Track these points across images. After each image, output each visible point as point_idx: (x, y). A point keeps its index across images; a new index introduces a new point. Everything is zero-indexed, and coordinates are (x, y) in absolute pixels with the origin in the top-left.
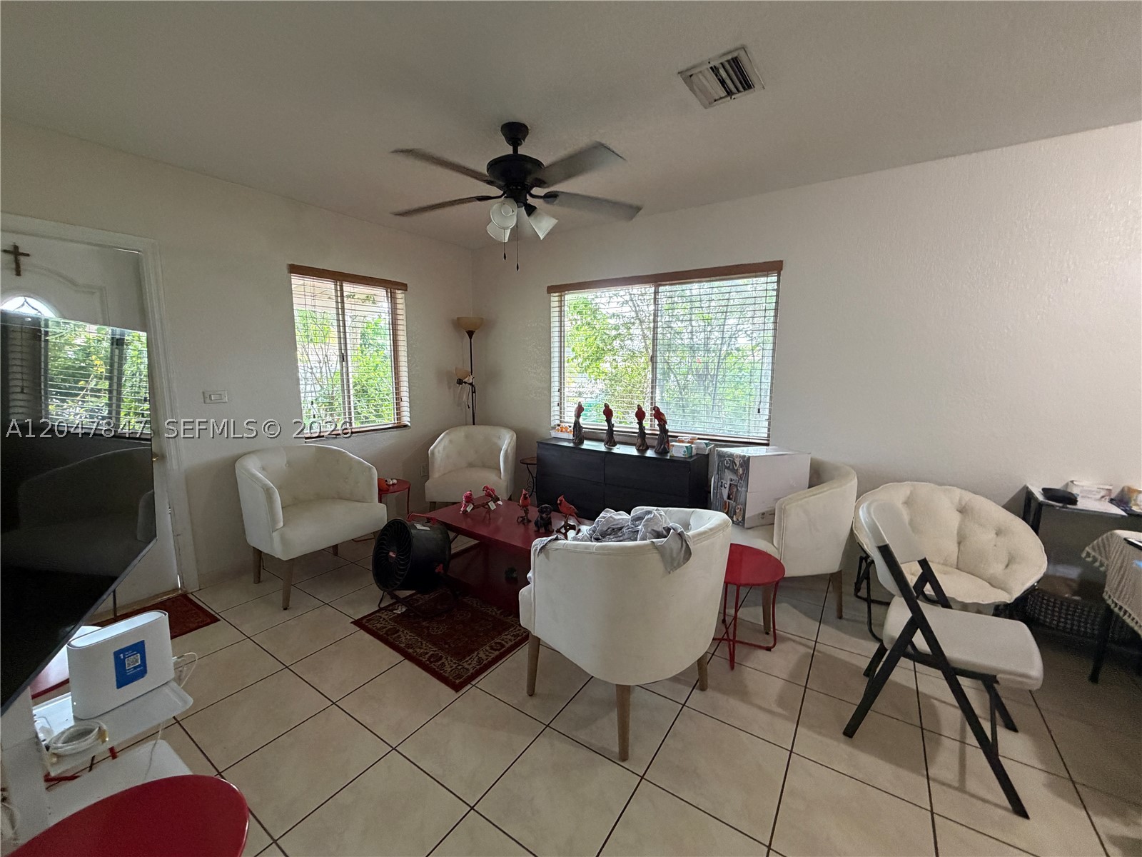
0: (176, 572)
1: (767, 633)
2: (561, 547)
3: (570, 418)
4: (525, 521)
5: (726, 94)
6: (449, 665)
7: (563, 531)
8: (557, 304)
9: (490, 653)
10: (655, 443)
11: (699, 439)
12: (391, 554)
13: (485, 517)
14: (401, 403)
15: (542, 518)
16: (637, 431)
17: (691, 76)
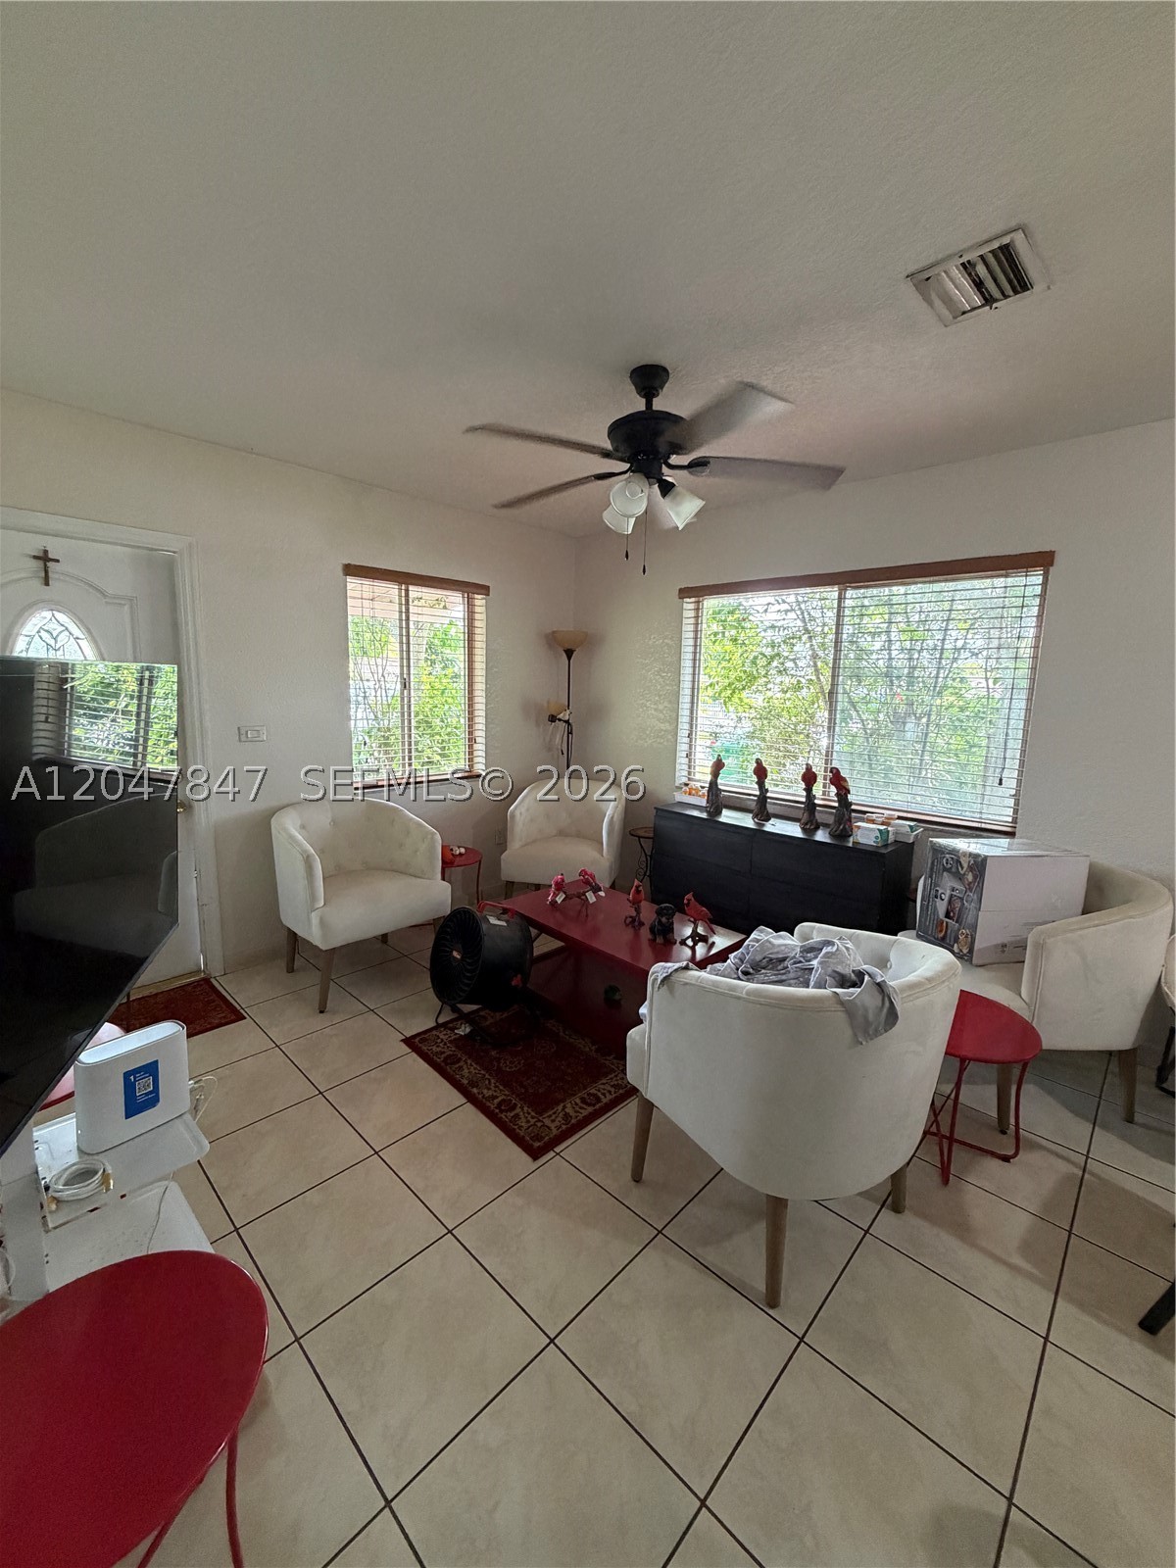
0: (199, 948)
1: (1004, 1132)
2: (693, 982)
3: (703, 776)
4: (636, 923)
5: (984, 302)
6: (525, 1117)
7: (690, 942)
8: (692, 614)
9: (581, 1108)
10: (831, 820)
11: (899, 818)
12: (455, 954)
13: (580, 911)
14: (475, 745)
15: (660, 921)
16: (804, 800)
17: (928, 279)
